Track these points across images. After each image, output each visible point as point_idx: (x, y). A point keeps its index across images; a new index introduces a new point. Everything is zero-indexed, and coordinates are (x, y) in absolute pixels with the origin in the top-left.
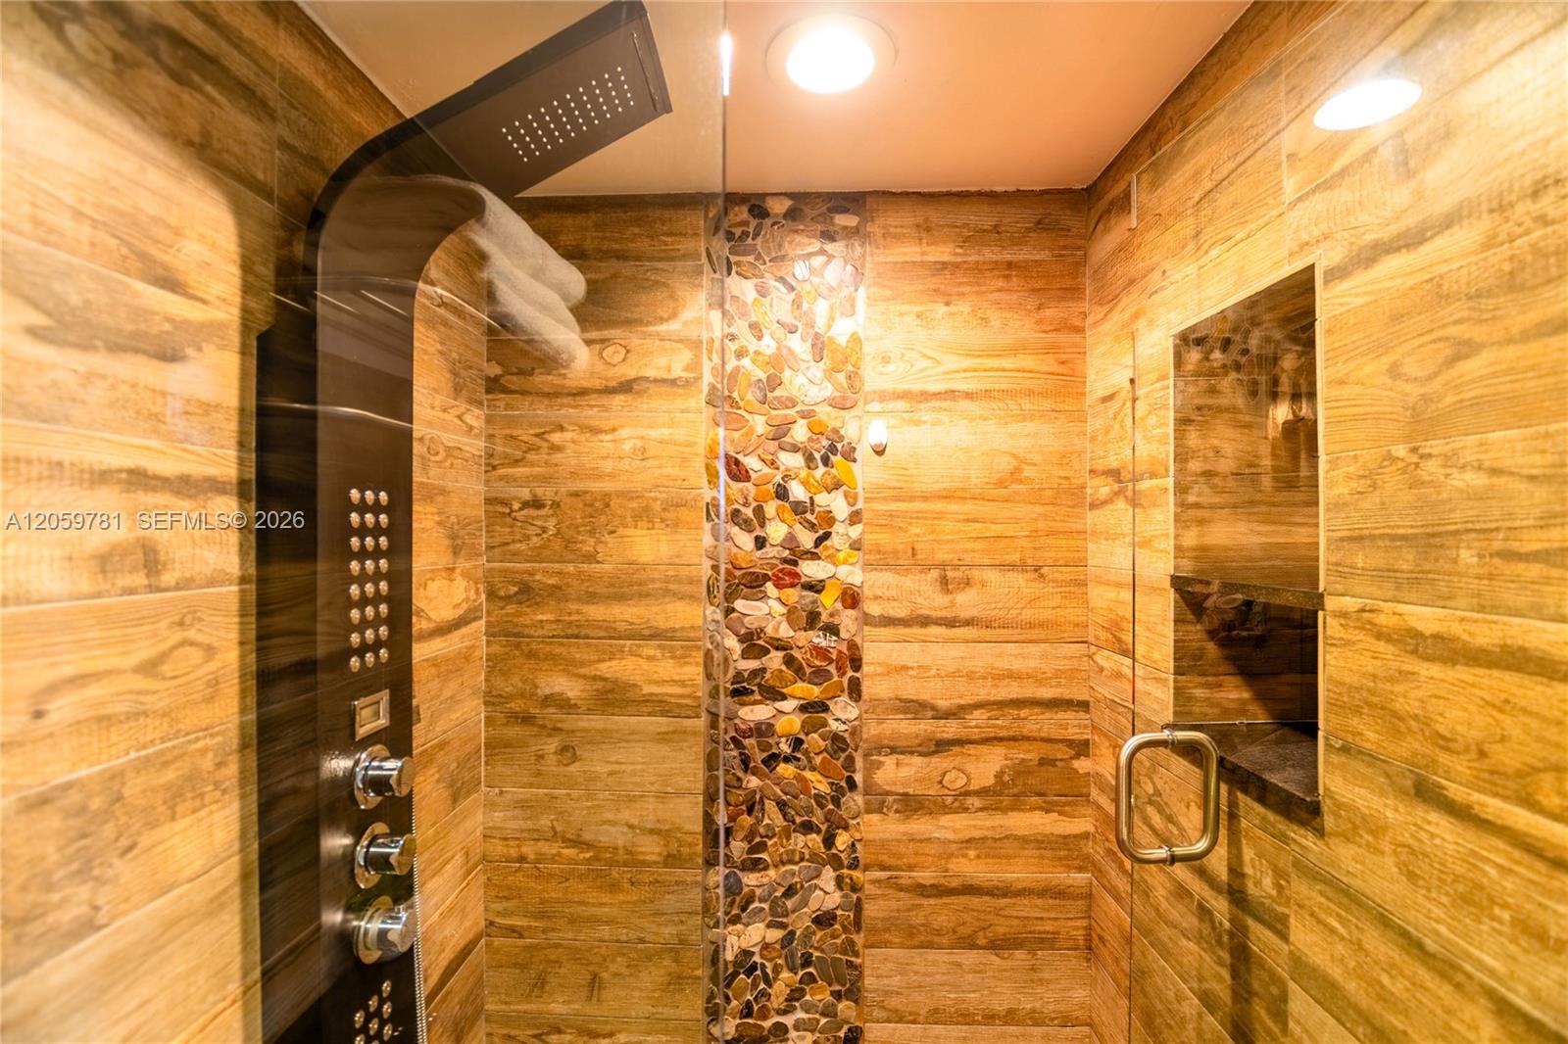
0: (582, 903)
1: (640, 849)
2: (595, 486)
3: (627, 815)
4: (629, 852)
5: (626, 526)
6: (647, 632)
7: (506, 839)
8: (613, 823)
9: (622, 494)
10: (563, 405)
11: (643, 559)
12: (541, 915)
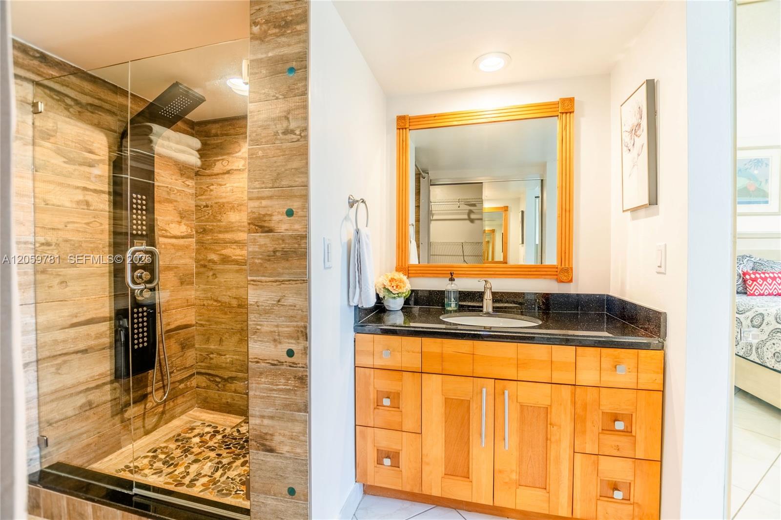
0: (218, 318)
1: (232, 303)
2: (221, 201)
3: (229, 293)
4: (229, 304)
5: (228, 211)
6: (233, 241)
7: (200, 300)
8: (225, 295)
9: (228, 203)
10: (213, 178)
11: (232, 221)
12: (208, 321)
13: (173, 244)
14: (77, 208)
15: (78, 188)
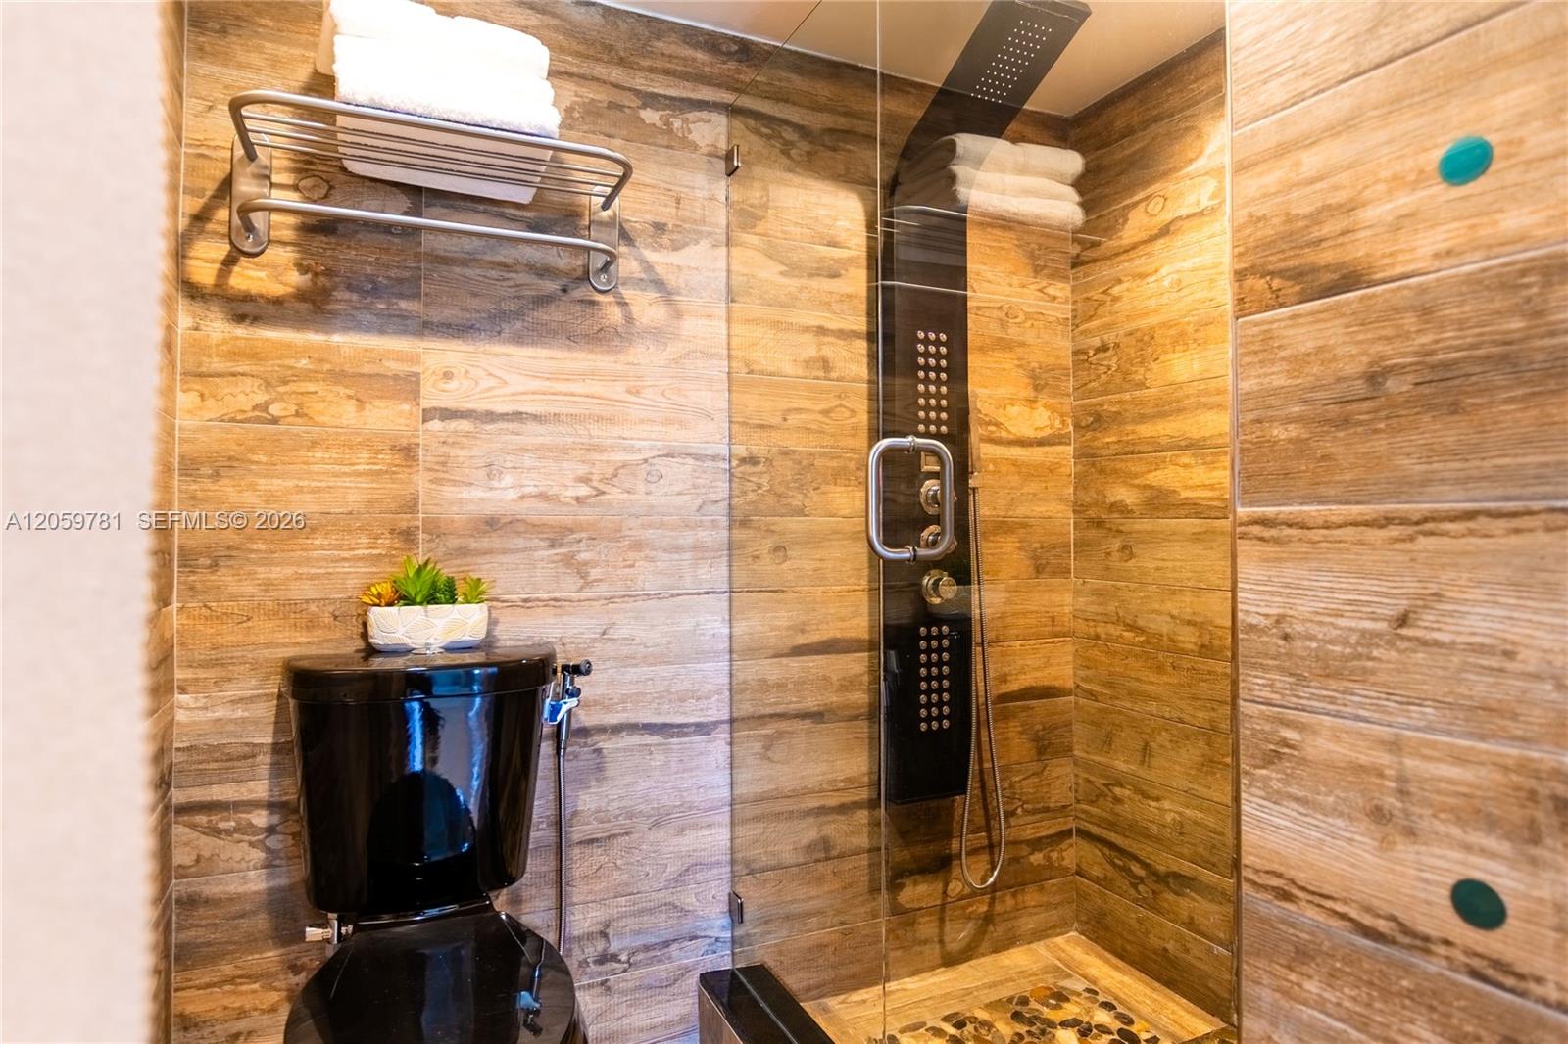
0: (1137, 679)
1: (1180, 638)
2: (1143, 323)
3: (1169, 606)
4: (1172, 640)
5: (1166, 352)
6: (1183, 443)
7: (1087, 620)
8: (1159, 613)
9: (1164, 325)
10: (1121, 262)
11: (1180, 379)
12: (1110, 685)
13: (1016, 461)
14: (805, 378)
15: (806, 329)
